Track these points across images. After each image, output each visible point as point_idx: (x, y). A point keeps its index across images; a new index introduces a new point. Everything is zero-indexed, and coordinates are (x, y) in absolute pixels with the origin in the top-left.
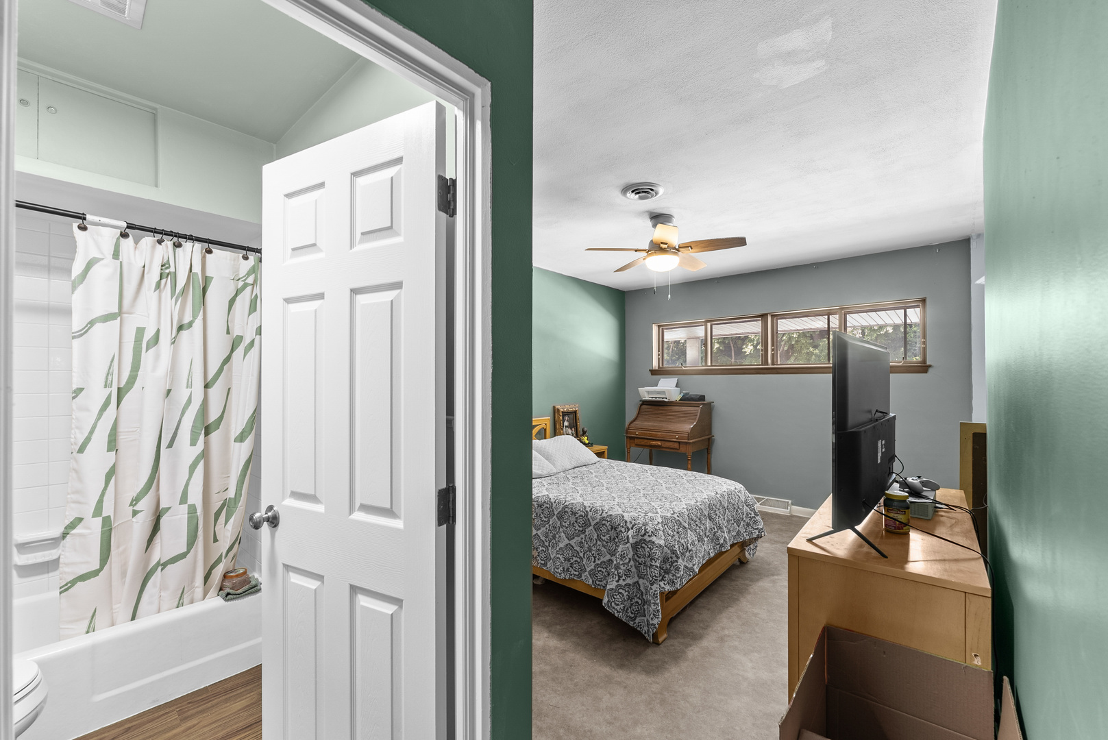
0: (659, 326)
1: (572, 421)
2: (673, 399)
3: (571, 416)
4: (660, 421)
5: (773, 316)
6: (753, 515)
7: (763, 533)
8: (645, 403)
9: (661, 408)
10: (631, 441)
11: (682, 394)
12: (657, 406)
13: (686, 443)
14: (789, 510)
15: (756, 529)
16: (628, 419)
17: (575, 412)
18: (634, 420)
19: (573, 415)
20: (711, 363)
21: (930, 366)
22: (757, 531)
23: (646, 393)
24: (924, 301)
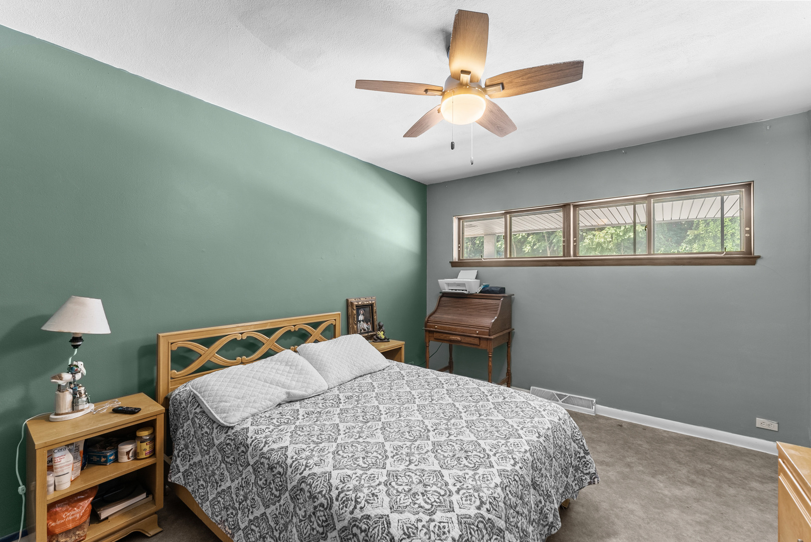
0: (459, 219)
1: (368, 315)
2: (473, 292)
3: (367, 309)
4: (460, 314)
5: (575, 207)
6: (582, 454)
7: (596, 480)
8: (445, 295)
9: (462, 300)
10: (431, 335)
11: (482, 287)
12: (458, 298)
13: (487, 339)
14: (594, 410)
15: (587, 474)
16: (429, 312)
17: (372, 305)
18: (434, 313)
19: (369, 308)
20: (510, 255)
21: (759, 257)
22: (588, 477)
23: (446, 285)
24: (748, 186)
